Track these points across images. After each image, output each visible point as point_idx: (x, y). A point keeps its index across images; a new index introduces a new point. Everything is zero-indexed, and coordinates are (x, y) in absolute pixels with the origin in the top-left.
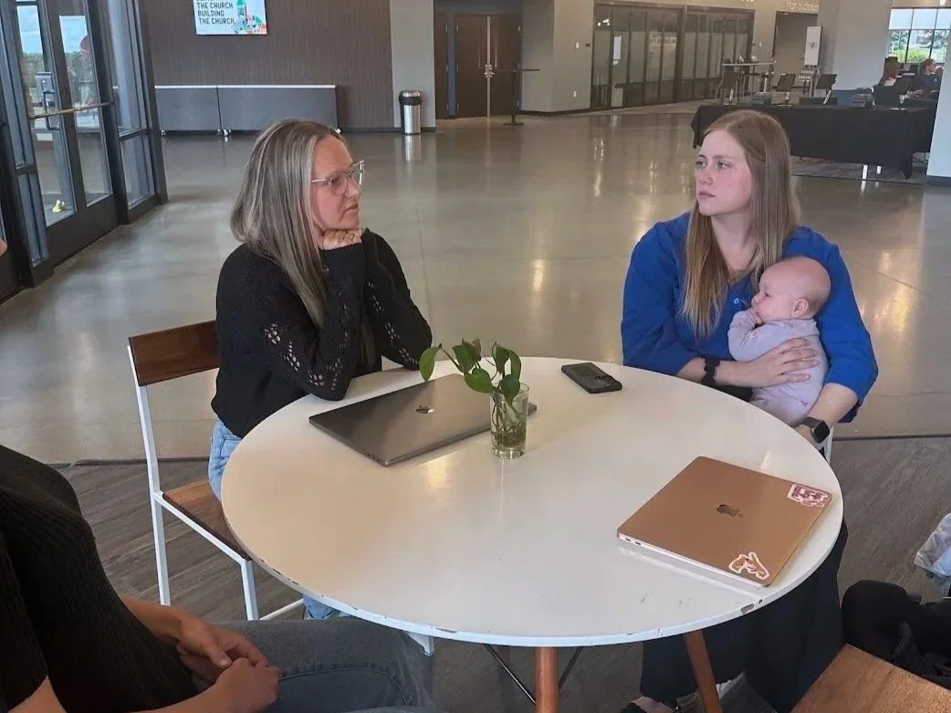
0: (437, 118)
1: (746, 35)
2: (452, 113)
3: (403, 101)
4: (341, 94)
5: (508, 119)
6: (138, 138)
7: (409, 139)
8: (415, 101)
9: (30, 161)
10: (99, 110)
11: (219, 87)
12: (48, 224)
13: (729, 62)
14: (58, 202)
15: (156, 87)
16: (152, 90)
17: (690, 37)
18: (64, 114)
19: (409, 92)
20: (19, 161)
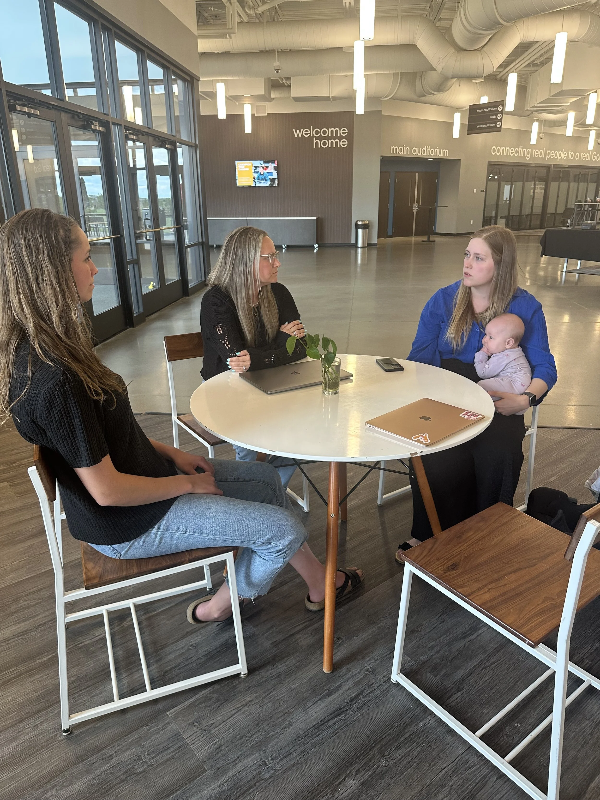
0: (378, 238)
1: (596, 183)
2: (390, 234)
3: (357, 226)
4: (319, 223)
5: (425, 238)
6: (196, 247)
7: (360, 250)
8: (365, 227)
9: (135, 257)
10: (175, 229)
11: (248, 218)
12: (143, 293)
13: (580, 201)
14: (152, 283)
15: (208, 218)
16: (206, 221)
17: (554, 186)
18: (155, 231)
19: (361, 221)
20: (129, 257)
